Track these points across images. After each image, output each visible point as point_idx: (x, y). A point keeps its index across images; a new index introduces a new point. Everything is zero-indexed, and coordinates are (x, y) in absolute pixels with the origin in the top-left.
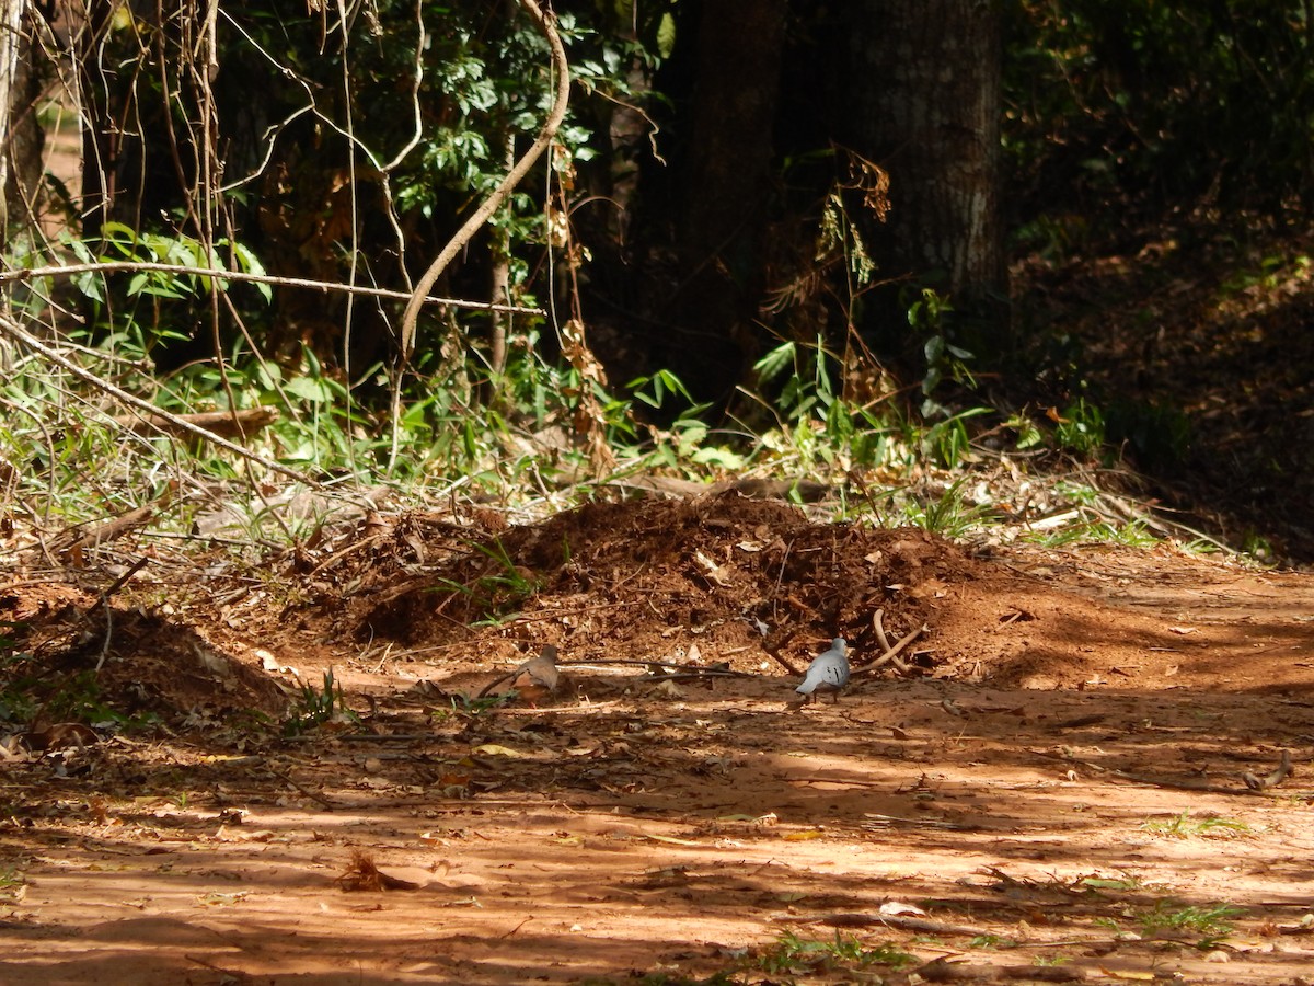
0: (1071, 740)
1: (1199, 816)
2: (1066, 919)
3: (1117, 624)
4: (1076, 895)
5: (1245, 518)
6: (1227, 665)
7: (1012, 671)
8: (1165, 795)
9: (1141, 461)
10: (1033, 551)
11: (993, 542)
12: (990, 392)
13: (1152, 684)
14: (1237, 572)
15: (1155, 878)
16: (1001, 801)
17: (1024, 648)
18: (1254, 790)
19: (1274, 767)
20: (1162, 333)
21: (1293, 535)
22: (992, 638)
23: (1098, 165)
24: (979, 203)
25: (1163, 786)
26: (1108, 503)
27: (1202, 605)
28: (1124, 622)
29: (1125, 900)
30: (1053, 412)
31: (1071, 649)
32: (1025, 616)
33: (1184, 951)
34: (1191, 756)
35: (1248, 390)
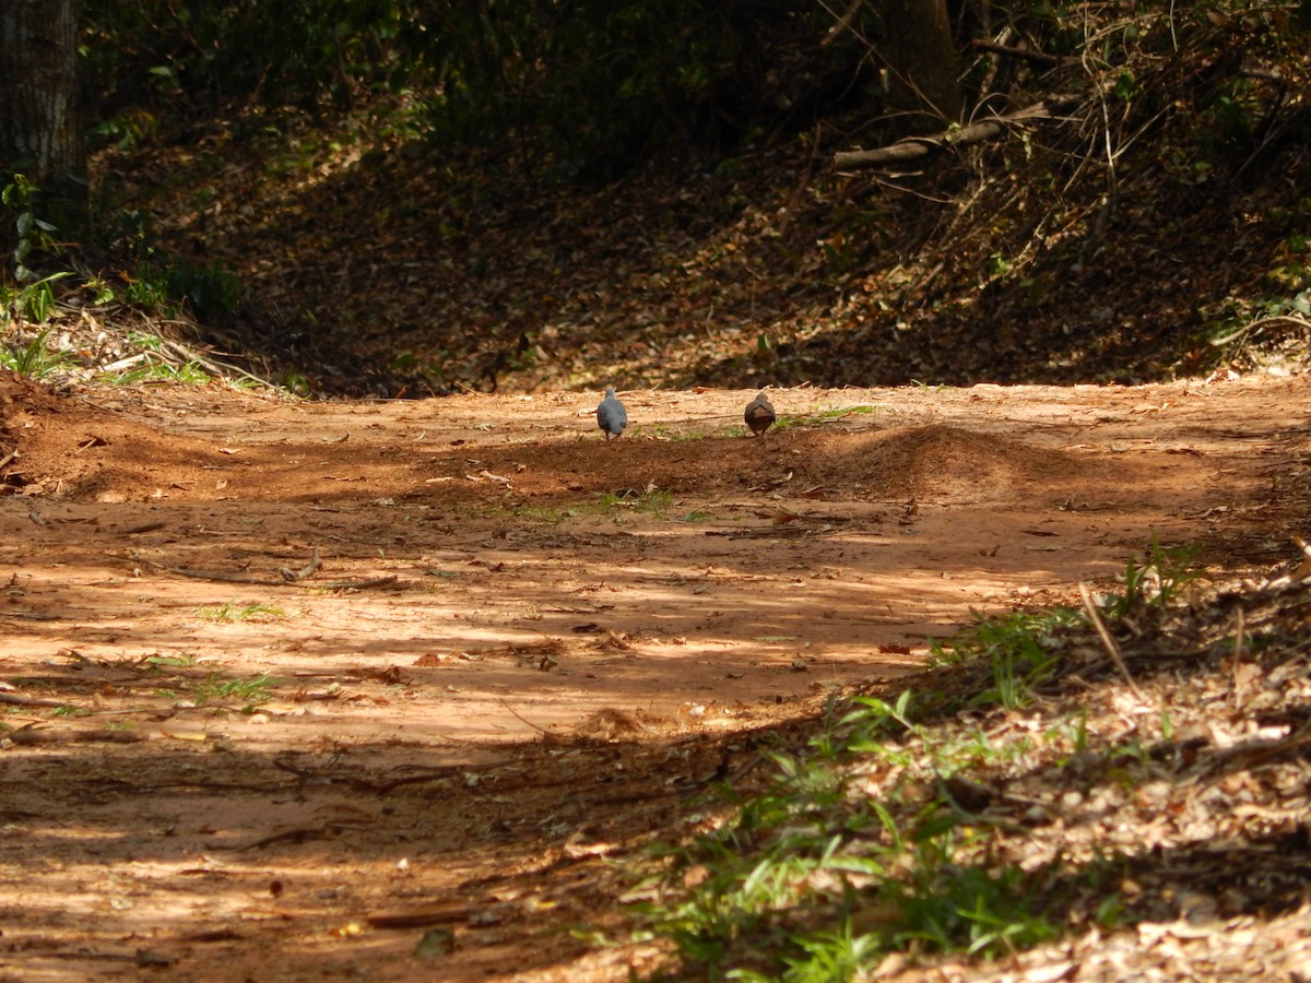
0: (137, 544)
1: (243, 604)
2: (133, 691)
3: (175, 447)
4: (141, 671)
5: (285, 359)
6: (268, 478)
7: (87, 489)
8: (216, 587)
9: (200, 314)
10: (106, 388)
11: (72, 381)
12: (73, 258)
13: (206, 495)
14: (276, 403)
15: (207, 656)
16: (79, 595)
17: (98, 469)
18: (290, 580)
19: (306, 562)
20: (219, 207)
21: (326, 373)
22: (72, 461)
23: (163, 71)
24: (60, 104)
25: (214, 580)
26: (171, 349)
27: (248, 431)
28: (181, 445)
29: (182, 674)
30: (125, 275)
31: (138, 468)
32: (100, 442)
33: (231, 716)
34: (237, 554)
35: (291, 255)
